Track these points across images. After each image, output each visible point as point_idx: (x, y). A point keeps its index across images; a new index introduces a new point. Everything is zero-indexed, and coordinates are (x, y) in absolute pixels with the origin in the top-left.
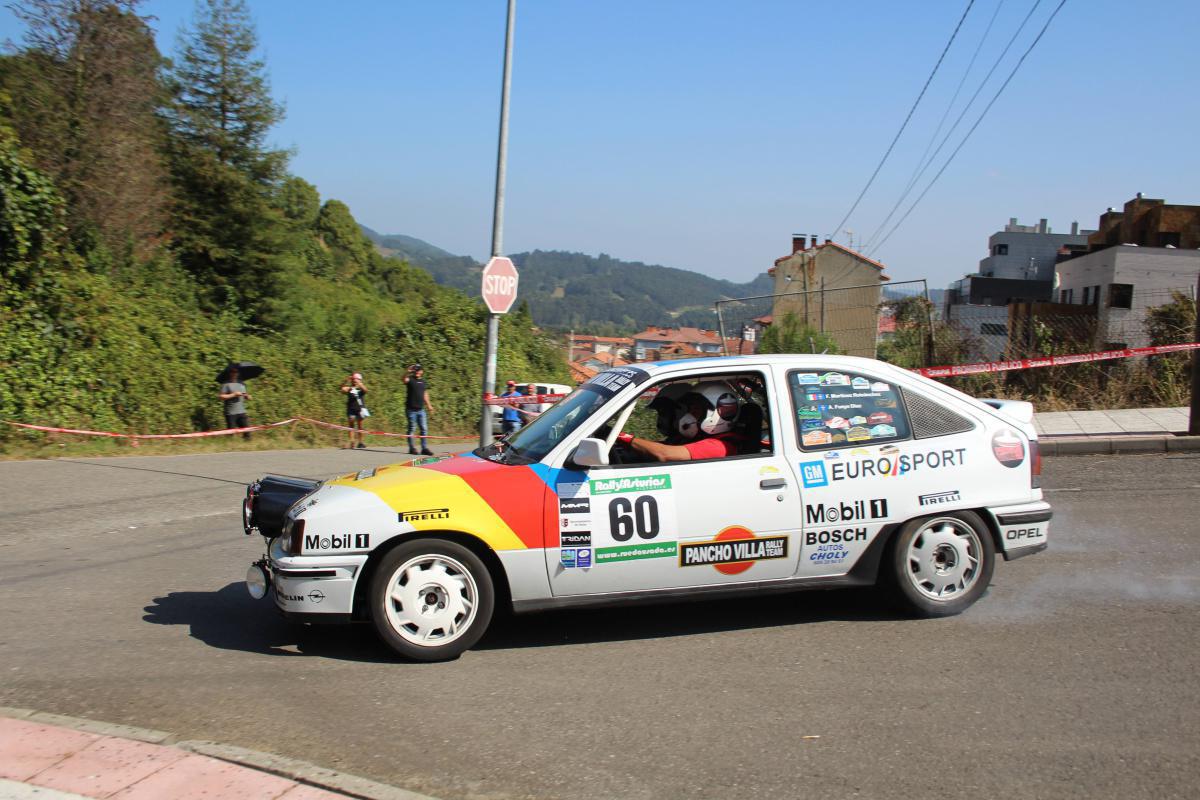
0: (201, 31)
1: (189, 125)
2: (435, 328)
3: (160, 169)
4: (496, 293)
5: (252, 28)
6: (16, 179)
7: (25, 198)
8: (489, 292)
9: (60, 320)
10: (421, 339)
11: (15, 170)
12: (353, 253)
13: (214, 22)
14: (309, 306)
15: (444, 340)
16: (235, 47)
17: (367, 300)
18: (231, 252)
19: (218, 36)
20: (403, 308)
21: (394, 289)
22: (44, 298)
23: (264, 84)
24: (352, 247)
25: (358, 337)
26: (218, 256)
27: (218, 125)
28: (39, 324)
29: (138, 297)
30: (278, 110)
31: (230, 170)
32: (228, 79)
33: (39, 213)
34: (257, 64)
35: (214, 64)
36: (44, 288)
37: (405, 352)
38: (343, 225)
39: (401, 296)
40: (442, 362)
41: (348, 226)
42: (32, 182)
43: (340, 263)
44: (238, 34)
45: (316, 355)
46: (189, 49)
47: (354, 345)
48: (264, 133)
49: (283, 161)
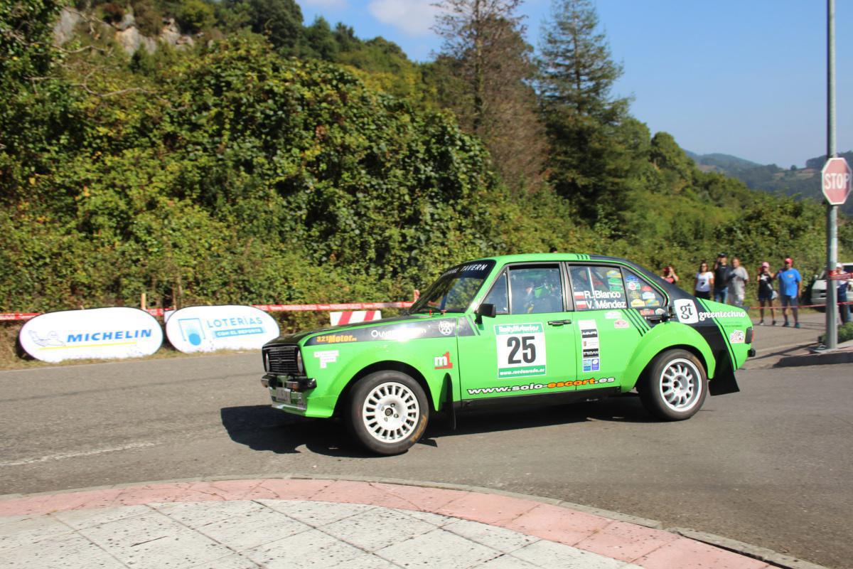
0: (558, 20)
1: (555, 90)
2: (759, 224)
3: (538, 124)
4: (834, 187)
5: (594, 9)
6: (459, 143)
7: (466, 155)
8: (828, 188)
9: (491, 238)
10: (749, 232)
11: (458, 136)
12: (680, 172)
13: (565, 11)
14: (652, 216)
15: (768, 233)
16: (582, 27)
17: (695, 207)
18: (593, 180)
19: (570, 21)
20: (724, 211)
21: (715, 196)
22: (480, 223)
23: (606, 51)
24: (679, 167)
25: (698, 235)
26: (583, 183)
27: (575, 86)
28: (478, 242)
29: (536, 218)
30: (618, 69)
31: (586, 118)
32: (579, 51)
33: (474, 164)
34: (600, 36)
35: (569, 42)
36: (480, 216)
37: (737, 244)
38: (670, 151)
39: (720, 202)
40: (768, 251)
41: (674, 151)
42: (468, 144)
43: (670, 180)
44: (583, 17)
45: (667, 251)
46: (550, 35)
47: (696, 242)
48: (609, 87)
49: (625, 106)
